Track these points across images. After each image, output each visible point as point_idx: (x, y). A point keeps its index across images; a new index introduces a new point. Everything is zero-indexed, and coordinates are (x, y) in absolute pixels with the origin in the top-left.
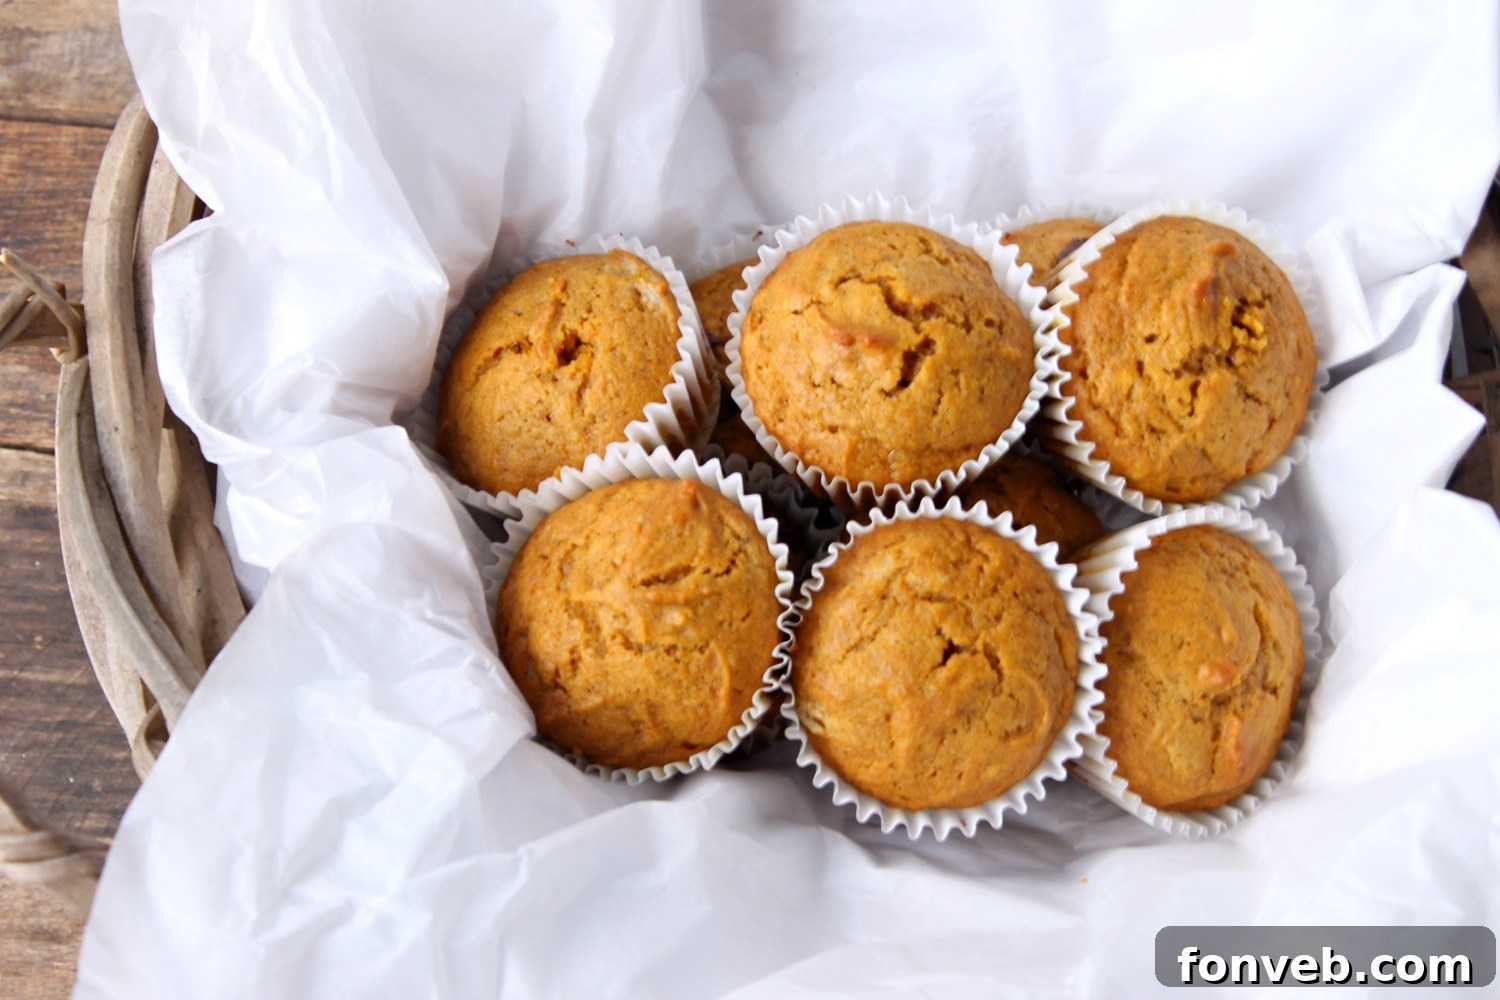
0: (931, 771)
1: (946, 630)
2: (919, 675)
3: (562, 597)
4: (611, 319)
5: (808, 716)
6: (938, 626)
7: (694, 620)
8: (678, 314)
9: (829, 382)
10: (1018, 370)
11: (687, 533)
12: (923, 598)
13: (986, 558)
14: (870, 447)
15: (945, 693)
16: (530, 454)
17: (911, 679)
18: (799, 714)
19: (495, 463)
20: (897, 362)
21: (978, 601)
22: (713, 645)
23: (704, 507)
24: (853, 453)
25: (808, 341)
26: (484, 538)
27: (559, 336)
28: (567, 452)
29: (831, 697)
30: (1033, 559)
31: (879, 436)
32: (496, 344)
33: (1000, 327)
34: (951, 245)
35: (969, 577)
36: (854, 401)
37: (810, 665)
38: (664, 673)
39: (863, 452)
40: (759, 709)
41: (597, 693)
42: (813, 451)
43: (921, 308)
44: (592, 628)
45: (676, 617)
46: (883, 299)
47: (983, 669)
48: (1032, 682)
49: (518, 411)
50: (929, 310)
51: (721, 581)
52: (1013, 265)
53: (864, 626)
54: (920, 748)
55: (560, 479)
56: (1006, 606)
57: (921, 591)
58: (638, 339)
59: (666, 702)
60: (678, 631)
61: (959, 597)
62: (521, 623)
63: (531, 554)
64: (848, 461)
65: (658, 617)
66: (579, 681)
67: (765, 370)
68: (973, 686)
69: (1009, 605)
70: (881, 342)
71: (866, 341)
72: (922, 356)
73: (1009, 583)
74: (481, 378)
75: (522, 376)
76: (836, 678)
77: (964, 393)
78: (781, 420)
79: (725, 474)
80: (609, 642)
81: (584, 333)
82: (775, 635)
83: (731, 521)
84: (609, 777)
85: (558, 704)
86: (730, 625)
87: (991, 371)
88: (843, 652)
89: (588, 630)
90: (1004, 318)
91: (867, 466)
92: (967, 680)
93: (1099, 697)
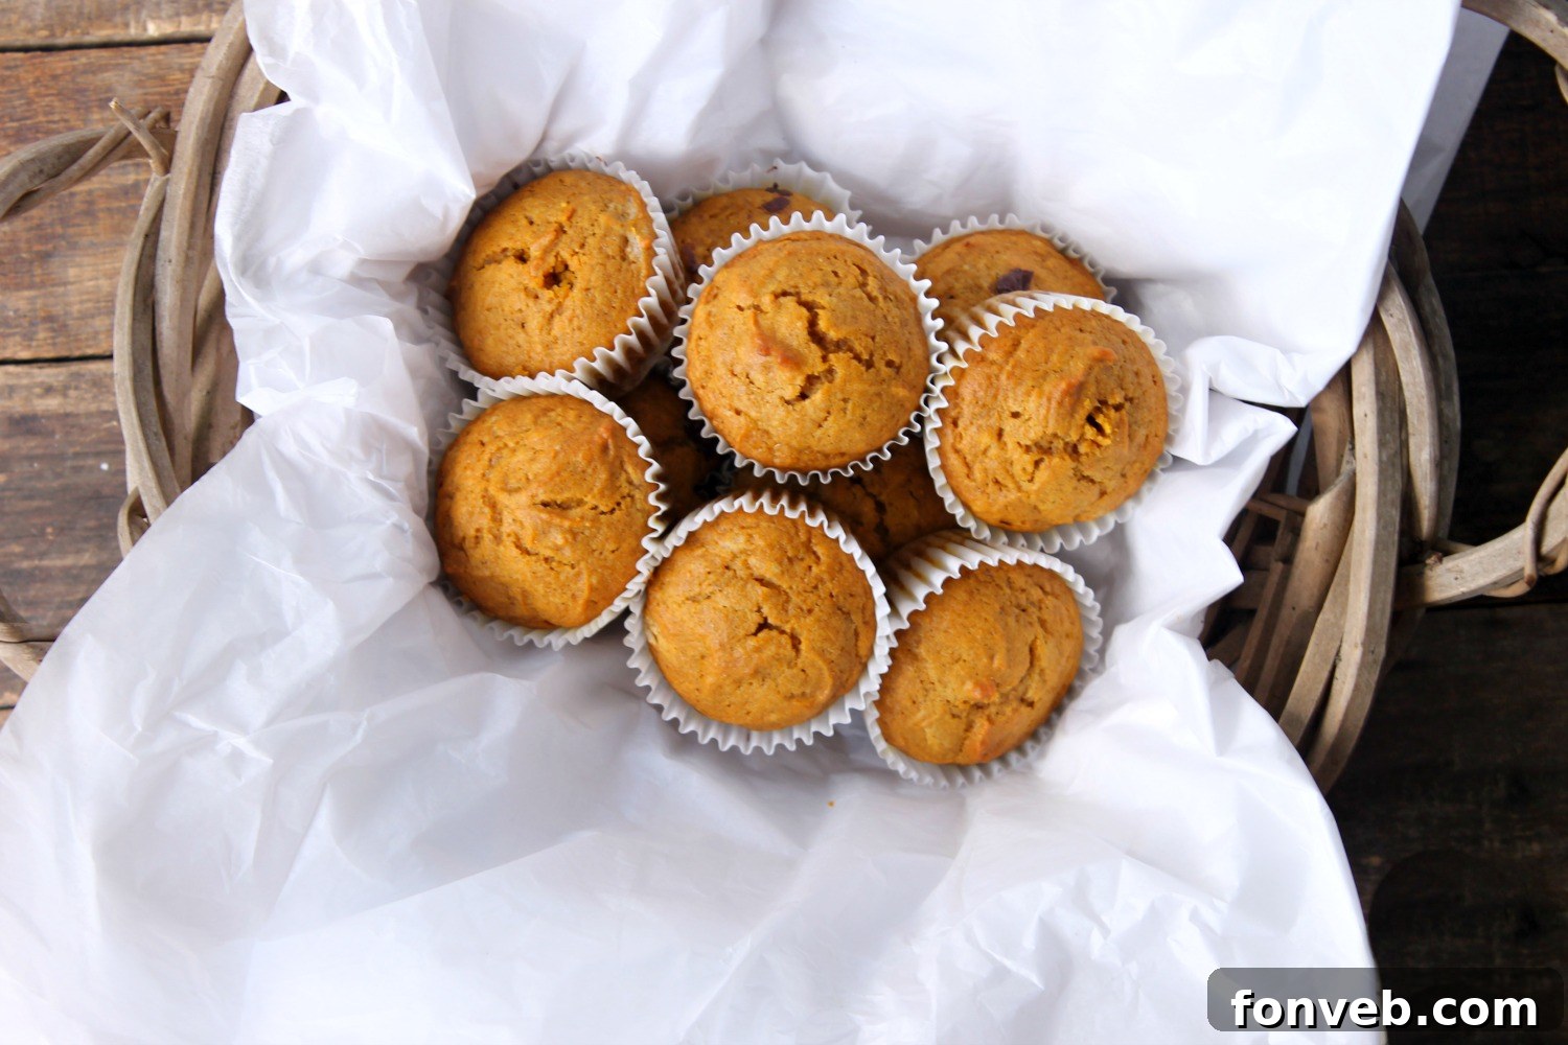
0: (727, 703)
1: (766, 609)
2: (734, 637)
3: (484, 484)
4: (596, 261)
5: (649, 628)
6: (761, 605)
7: (572, 544)
8: (651, 273)
9: (745, 375)
11: (590, 471)
12: (756, 580)
13: (818, 559)
14: (762, 435)
15: (749, 658)
16: (502, 347)
17: (726, 639)
18: (643, 624)
20: (800, 381)
22: (583, 565)
23: (612, 451)
24: (748, 435)
25: (739, 337)
27: (551, 261)
28: (530, 357)
31: (770, 429)
32: (505, 243)
33: (898, 369)
35: (798, 573)
39: (755, 437)
40: (606, 620)
41: (489, 568)
42: (719, 421)
43: (835, 341)
44: (497, 519)
45: (558, 538)
46: (807, 324)
47: (785, 647)
48: (820, 663)
49: (503, 310)
50: (842, 344)
51: (604, 518)
52: (930, 317)
53: (704, 587)
55: (515, 381)
56: (820, 603)
57: (757, 573)
58: (611, 286)
59: (537, 593)
60: (558, 549)
61: (784, 587)
63: (474, 437)
64: (743, 438)
65: (545, 534)
66: (478, 553)
67: (703, 343)
68: (773, 657)
69: (823, 603)
70: (792, 360)
71: (781, 355)
72: (822, 381)
73: (829, 585)
74: (486, 267)
75: (513, 283)
76: (673, 614)
77: (848, 417)
78: (703, 387)
79: (639, 434)
80: (505, 537)
81: (572, 265)
83: (630, 469)
86: (601, 554)
87: (877, 405)
88: (683, 599)
89: (493, 519)
90: (904, 361)
91: (756, 447)
92: (770, 651)
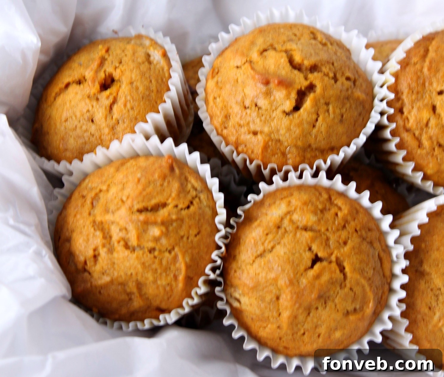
0: (302, 332)
1: (314, 247)
2: (297, 274)
3: (91, 218)
4: (132, 67)
5: (231, 296)
6: (310, 245)
7: (166, 234)
8: (170, 66)
9: (254, 106)
10: (364, 107)
11: (166, 184)
12: (302, 229)
13: (340, 209)
14: (276, 144)
15: (312, 285)
16: (81, 141)
17: (292, 275)
18: (226, 295)
19: (61, 146)
20: (294, 95)
21: (334, 233)
22: (176, 249)
23: (177, 171)
24: (266, 147)
25: (243, 82)
26: (51, 187)
27: (102, 75)
28: (101, 140)
29: (245, 285)
30: (367, 212)
31: (281, 138)
32: (66, 80)
33: (355, 82)
34: (328, 38)
35: (329, 218)
36: (268, 118)
37: (234, 266)
38: (147, 264)
39: (271, 148)
40: (202, 289)
41: (108, 275)
42: (243, 146)
43: (310, 67)
44: (107, 237)
45: (155, 231)
46: (287, 60)
47: (335, 272)
48: (363, 282)
49: (76, 116)
50: (314, 68)
51: (184, 213)
52: (364, 49)
53: (266, 244)
54: (296, 317)
55: (96, 154)
56: (350, 236)
57: (301, 225)
58: (146, 78)
59: (148, 282)
60: (157, 240)
61: (323, 230)
62: (67, 234)
63: (76, 195)
64: (262, 152)
65: (145, 231)
66: (98, 267)
67: (218, 99)
68: (329, 281)
69: (352, 236)
70: (284, 83)
71: (276, 82)
72: (308, 93)
73: (353, 224)
74: (57, 99)
75: (79, 97)
76: (248, 273)
77: (332, 116)
78: (225, 128)
79: (190, 152)
80: (116, 244)
81: (116, 75)
82: (214, 246)
83: (192, 180)
84: (112, 326)
85: (85, 281)
86: (188, 238)
87: (348, 105)
88: (254, 258)
89: (104, 237)
90: (357, 77)
91: (273, 155)
92: (325, 278)
93: (403, 294)
